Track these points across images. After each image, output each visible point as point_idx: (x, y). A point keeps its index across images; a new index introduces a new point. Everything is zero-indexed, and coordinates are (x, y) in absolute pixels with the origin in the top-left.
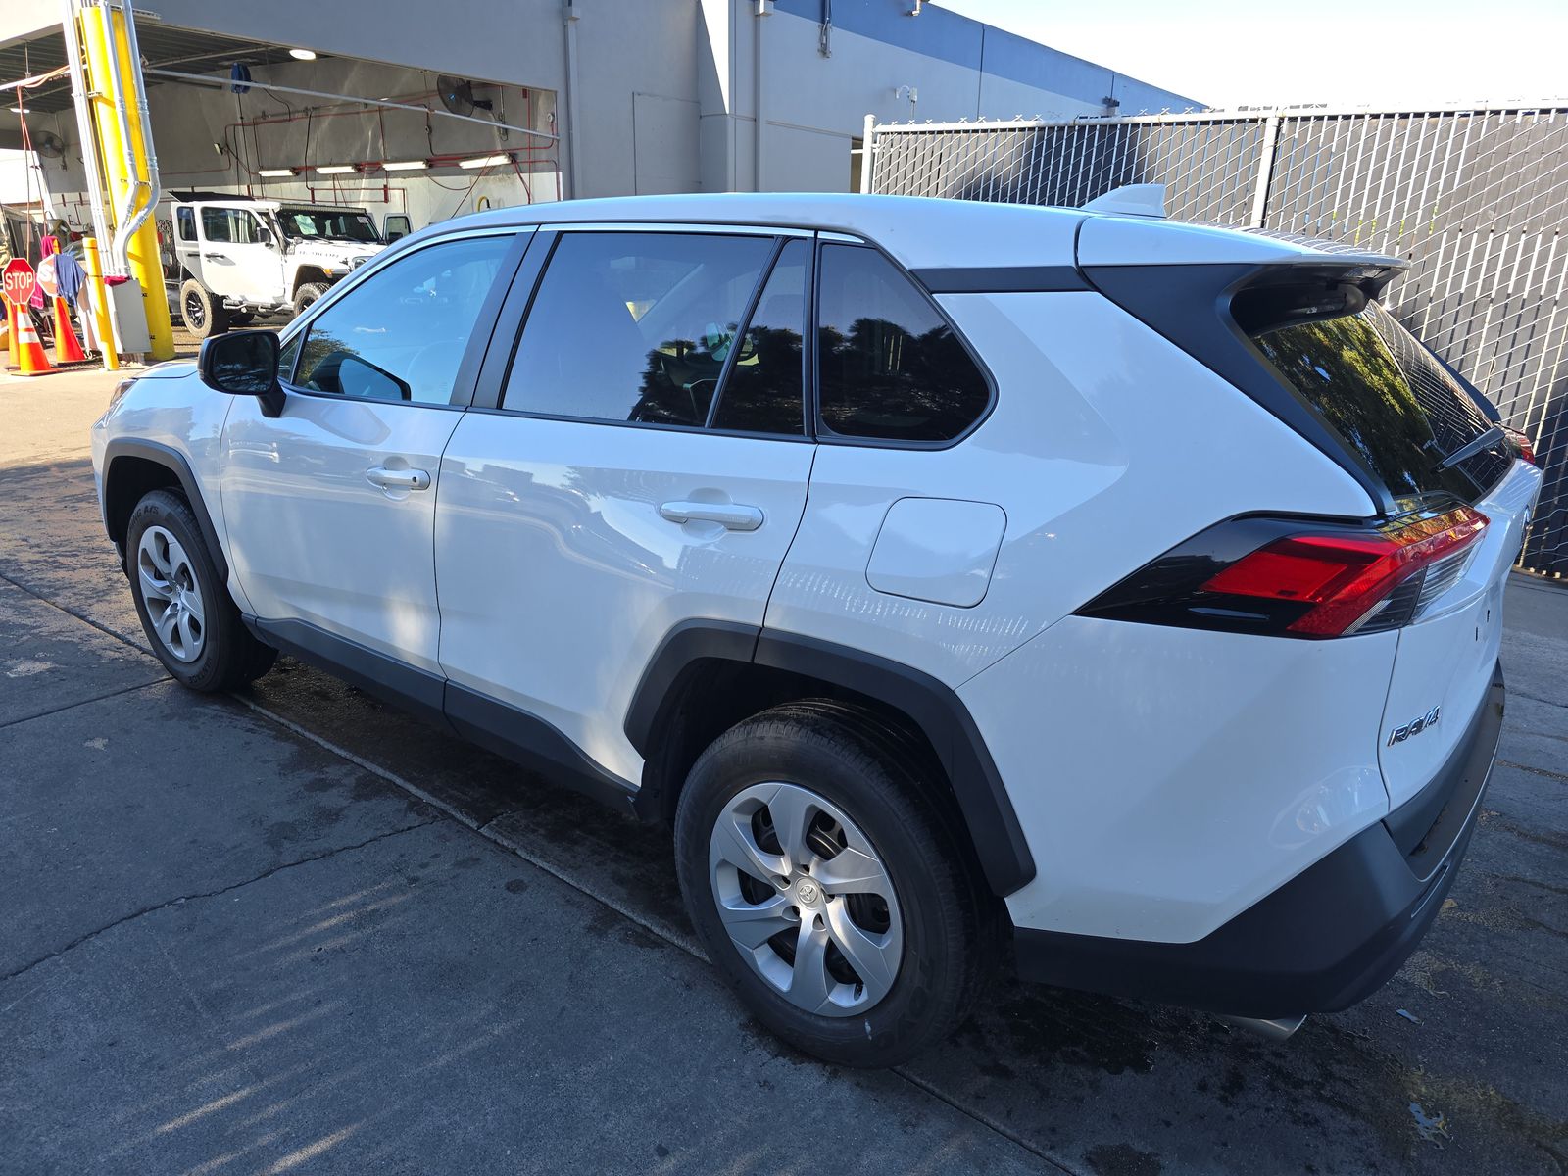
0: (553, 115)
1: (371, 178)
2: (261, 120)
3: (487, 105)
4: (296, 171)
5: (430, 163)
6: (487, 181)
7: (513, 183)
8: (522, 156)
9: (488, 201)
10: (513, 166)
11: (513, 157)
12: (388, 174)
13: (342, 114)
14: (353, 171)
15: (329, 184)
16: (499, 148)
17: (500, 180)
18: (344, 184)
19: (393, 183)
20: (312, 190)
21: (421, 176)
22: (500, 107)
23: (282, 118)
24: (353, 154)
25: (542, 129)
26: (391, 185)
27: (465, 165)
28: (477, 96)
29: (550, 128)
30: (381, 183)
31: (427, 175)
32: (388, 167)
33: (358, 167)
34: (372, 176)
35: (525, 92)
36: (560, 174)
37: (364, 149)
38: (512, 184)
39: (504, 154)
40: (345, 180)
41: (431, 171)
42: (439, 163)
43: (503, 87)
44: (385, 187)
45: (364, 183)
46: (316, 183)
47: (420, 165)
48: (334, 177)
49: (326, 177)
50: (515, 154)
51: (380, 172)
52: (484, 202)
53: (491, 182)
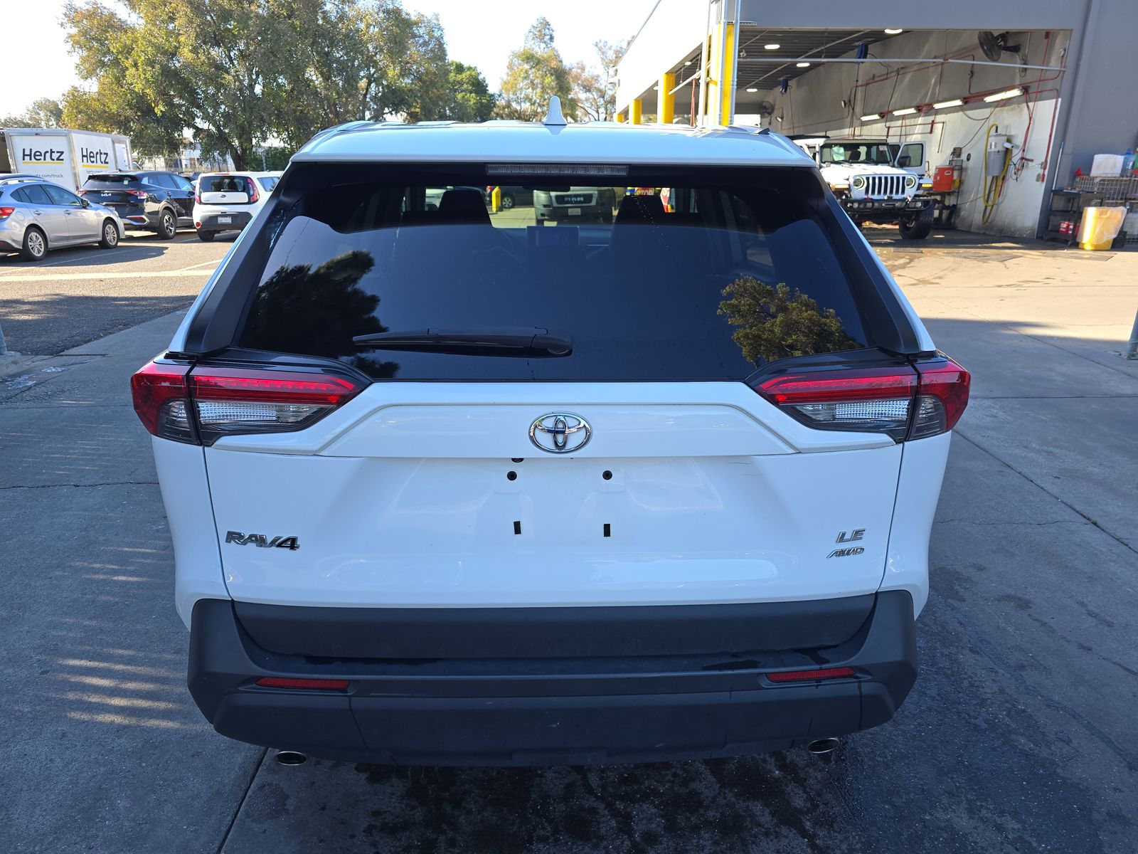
0: (1065, 50)
1: (925, 116)
2: (871, 81)
3: (1016, 49)
4: (882, 115)
5: (966, 101)
6: (1002, 111)
7: (1022, 110)
8: (1033, 89)
9: (997, 127)
10: (1024, 97)
11: (1026, 90)
12: (938, 112)
13: (918, 70)
14: (915, 111)
15: (899, 123)
16: (1017, 83)
17: (1012, 109)
18: (908, 122)
19: (940, 118)
20: (889, 128)
21: (958, 111)
22: (1026, 50)
23: (882, 78)
24: (918, 99)
25: (1054, 64)
26: (937, 120)
27: (989, 99)
28: (1011, 43)
29: (1060, 62)
30: (930, 119)
31: (962, 111)
32: (937, 106)
33: (919, 109)
34: (927, 114)
35: (1047, 34)
36: (1060, 100)
37: (926, 95)
38: (1020, 112)
39: (1018, 88)
40: (909, 118)
41: (966, 106)
42: (971, 100)
43: (1031, 32)
44: (933, 121)
45: (920, 120)
46: (892, 122)
47: (958, 103)
48: (904, 117)
49: (898, 118)
50: (1029, 87)
51: (933, 111)
52: (994, 128)
53: (1004, 111)
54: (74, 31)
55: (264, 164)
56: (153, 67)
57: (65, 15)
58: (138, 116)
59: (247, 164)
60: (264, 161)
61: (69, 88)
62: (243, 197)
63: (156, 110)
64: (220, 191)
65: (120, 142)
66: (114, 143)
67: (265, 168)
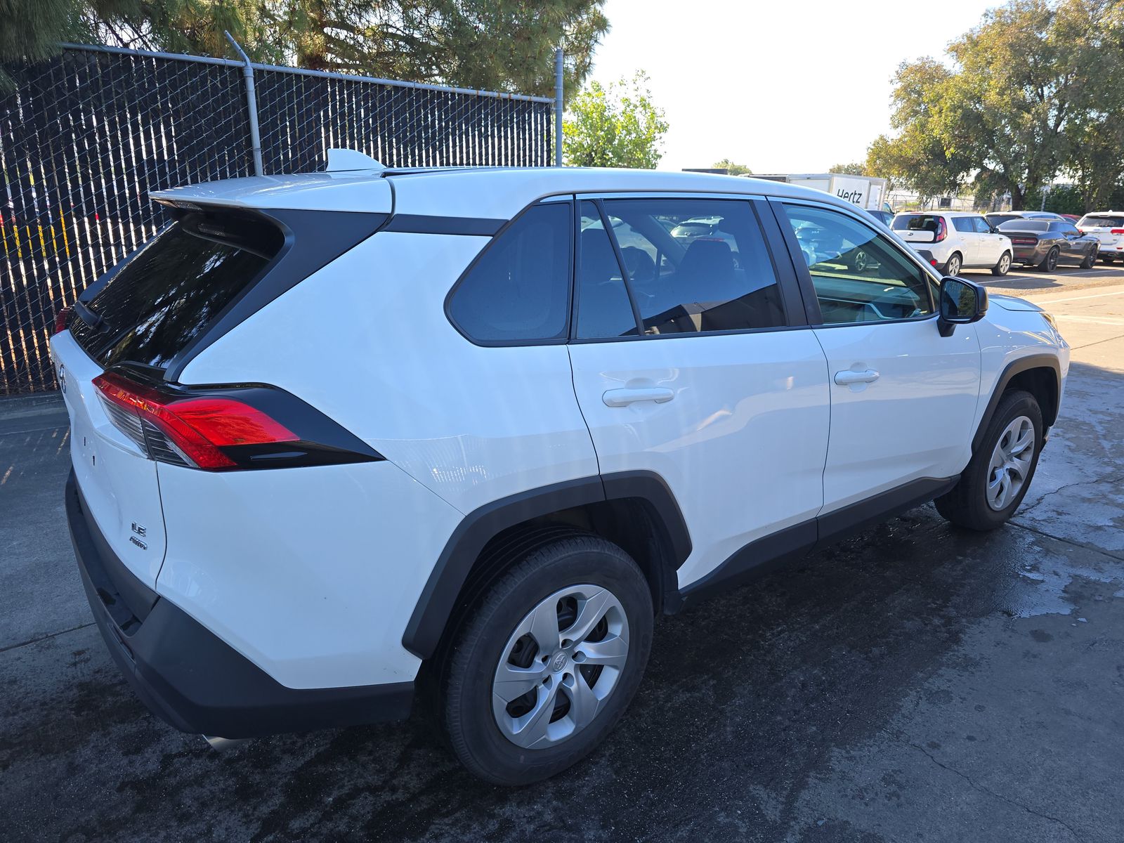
54: (899, 86)
55: (1043, 204)
56: (955, 112)
57: (897, 72)
58: (928, 159)
59: (1026, 203)
60: (1044, 200)
61: (877, 138)
62: (930, 235)
63: (947, 153)
64: (910, 230)
65: (877, 184)
66: (870, 184)
67: (1043, 208)
